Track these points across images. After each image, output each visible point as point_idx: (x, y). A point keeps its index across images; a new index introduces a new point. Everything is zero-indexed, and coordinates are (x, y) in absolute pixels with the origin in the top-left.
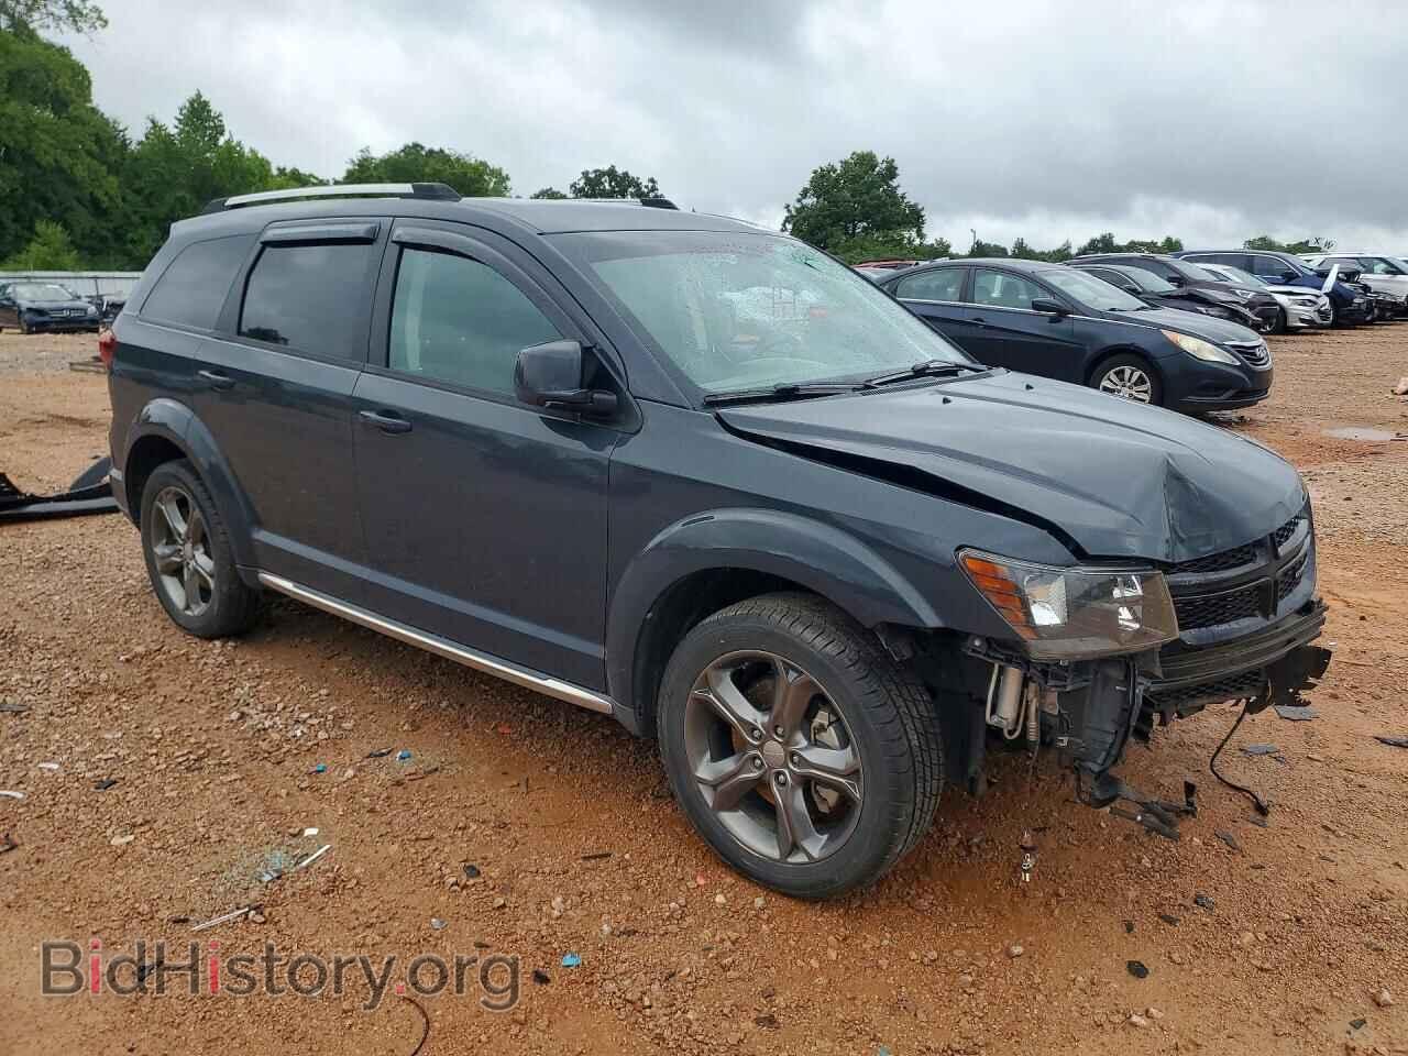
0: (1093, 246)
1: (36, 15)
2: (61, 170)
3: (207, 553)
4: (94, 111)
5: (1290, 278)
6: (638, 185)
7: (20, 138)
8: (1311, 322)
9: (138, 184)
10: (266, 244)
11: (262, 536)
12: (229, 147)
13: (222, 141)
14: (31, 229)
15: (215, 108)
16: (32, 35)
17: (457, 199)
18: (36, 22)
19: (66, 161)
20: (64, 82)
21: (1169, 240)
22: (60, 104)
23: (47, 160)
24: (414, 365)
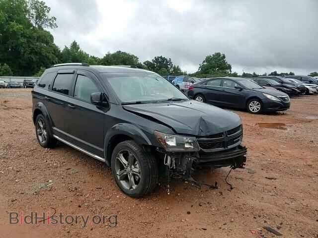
0: (272, 74)
1: (43, 25)
2: (46, 56)
3: (46, 131)
4: (54, 44)
5: (311, 82)
6: (167, 60)
7: (39, 50)
8: (315, 92)
9: (62, 59)
10: (58, 74)
11: (55, 128)
12: (80, 52)
13: (79, 50)
14: (40, 68)
15: (78, 44)
16: (42, 29)
17: (89, 66)
18: (43, 26)
19: (48, 54)
20: (48, 38)
21: (291, 73)
22: (47, 43)
23: (44, 54)
24: (79, 97)
